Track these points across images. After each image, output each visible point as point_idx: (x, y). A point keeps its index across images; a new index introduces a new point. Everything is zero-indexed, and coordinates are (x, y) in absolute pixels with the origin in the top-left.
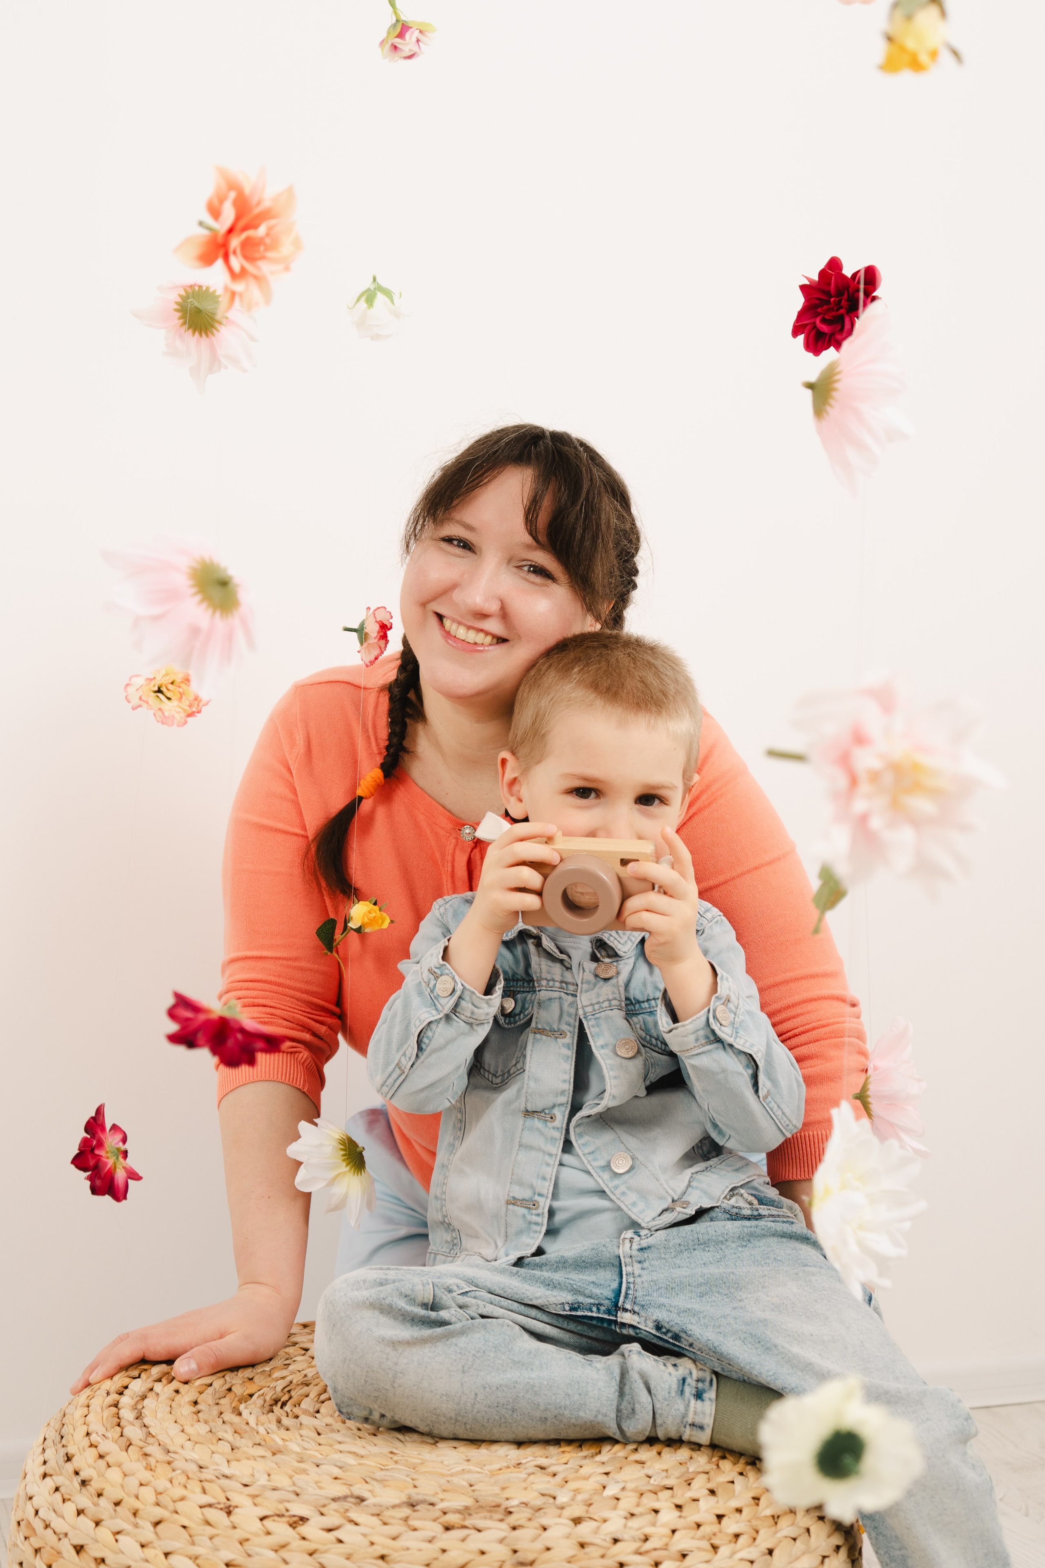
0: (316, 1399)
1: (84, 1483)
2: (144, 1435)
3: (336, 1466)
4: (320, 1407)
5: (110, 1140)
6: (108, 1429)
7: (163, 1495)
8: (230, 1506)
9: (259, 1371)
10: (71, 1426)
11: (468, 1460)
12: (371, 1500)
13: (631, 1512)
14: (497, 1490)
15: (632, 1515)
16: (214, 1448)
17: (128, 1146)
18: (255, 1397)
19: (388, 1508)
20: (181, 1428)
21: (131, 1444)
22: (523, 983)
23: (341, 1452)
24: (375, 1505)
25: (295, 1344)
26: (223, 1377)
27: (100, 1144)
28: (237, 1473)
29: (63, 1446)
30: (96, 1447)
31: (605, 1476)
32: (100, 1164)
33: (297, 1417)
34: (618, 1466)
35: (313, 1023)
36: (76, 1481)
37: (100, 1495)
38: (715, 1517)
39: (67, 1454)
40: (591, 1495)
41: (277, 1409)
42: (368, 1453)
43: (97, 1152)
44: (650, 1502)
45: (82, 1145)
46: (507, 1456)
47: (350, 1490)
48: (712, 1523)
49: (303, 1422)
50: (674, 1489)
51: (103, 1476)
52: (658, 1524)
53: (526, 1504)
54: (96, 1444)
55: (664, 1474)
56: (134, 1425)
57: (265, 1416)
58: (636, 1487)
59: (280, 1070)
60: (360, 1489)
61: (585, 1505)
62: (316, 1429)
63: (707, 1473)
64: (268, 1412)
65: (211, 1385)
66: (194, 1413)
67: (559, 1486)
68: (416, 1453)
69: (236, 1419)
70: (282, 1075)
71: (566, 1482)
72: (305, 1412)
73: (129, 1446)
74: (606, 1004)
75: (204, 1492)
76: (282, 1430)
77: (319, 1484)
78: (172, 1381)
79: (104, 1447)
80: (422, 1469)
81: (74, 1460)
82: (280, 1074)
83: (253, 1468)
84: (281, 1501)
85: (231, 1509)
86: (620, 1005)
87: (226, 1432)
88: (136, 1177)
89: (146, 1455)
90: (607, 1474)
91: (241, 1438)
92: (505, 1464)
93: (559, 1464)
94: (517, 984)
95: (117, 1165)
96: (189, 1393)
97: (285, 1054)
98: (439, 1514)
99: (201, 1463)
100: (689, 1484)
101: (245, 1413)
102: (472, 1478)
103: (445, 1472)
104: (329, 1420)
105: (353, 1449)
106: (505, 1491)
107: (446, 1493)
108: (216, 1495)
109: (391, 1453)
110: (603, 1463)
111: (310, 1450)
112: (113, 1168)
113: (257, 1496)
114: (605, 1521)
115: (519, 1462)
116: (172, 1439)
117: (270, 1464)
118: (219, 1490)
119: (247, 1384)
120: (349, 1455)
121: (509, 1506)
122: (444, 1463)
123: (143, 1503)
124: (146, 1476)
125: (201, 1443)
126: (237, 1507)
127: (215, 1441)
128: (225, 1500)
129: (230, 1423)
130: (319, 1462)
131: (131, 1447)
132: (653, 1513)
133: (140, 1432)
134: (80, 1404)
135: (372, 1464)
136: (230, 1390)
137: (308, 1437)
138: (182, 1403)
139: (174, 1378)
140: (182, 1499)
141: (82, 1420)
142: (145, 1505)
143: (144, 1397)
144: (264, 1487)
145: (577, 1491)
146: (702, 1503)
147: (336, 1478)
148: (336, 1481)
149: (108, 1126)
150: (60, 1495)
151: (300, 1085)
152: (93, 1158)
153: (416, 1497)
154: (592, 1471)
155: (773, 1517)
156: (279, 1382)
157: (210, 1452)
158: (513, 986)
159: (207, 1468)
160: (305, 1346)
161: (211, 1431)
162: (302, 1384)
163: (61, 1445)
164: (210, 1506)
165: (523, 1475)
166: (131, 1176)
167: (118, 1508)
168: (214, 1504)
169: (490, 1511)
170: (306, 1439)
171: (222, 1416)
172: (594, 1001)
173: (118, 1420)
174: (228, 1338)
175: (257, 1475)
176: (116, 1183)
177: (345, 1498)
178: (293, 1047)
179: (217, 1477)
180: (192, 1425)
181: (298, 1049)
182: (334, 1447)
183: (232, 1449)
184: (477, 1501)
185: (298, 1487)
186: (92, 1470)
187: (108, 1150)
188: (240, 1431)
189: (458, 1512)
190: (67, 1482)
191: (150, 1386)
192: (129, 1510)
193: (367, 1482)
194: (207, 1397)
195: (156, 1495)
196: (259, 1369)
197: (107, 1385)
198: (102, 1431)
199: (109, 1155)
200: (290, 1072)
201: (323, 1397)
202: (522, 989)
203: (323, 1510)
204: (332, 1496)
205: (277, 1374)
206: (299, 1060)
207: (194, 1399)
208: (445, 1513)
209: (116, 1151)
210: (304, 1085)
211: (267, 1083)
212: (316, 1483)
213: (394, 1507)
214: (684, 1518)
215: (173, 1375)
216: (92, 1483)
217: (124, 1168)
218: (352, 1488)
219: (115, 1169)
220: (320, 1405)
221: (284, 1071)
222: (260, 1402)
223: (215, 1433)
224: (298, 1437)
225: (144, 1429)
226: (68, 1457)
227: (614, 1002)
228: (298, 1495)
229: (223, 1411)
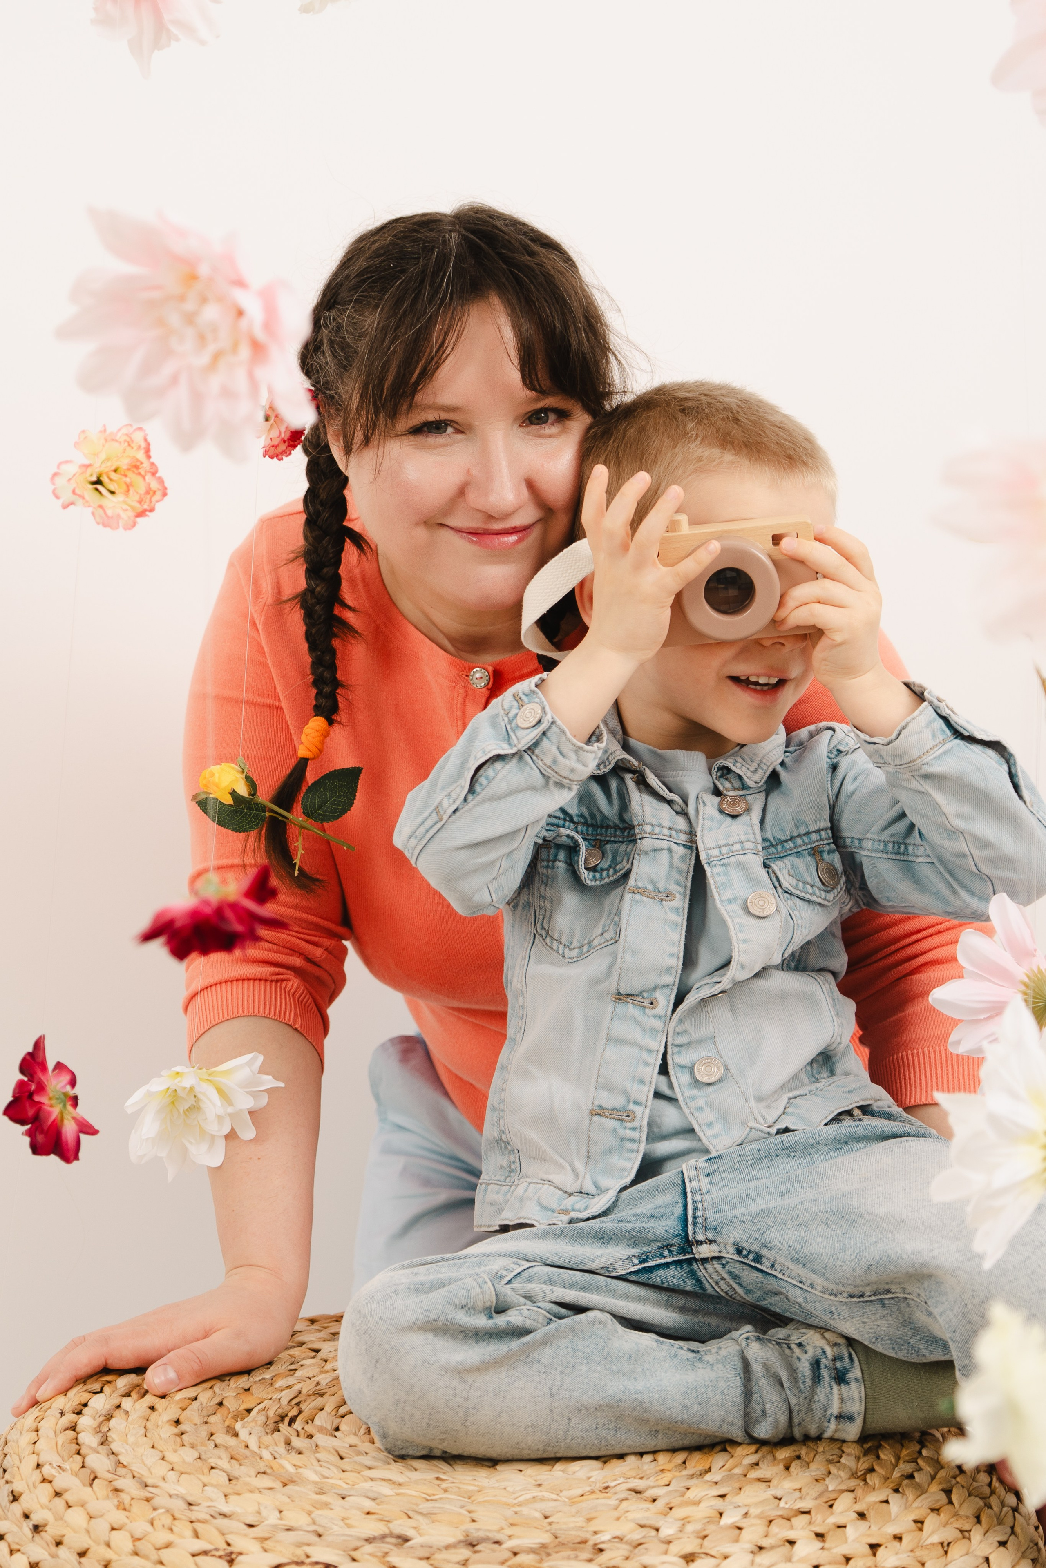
0: (333, 1413)
1: (36, 1529)
2: (113, 1464)
3: (367, 1497)
4: (340, 1423)
5: (54, 1082)
6: (66, 1458)
7: (142, 1541)
8: (232, 1553)
9: (257, 1379)
10: (15, 1457)
11: (539, 1485)
12: (417, 1541)
13: (759, 1544)
14: (580, 1521)
15: (761, 1548)
16: (205, 1479)
17: (77, 1091)
18: (254, 1413)
19: (440, 1550)
20: (160, 1455)
21: (95, 1478)
22: (615, 831)
23: (372, 1479)
24: (422, 1546)
25: (301, 1344)
26: (211, 1387)
27: (41, 1088)
28: (238, 1510)
29: (7, 1482)
30: (51, 1482)
31: (721, 1499)
32: (42, 1114)
33: (311, 1437)
34: (737, 1485)
35: (303, 944)
36: (27, 1526)
37: (58, 1544)
38: (868, 1547)
39: (12, 1492)
40: (704, 1524)
41: (284, 1427)
42: (408, 1480)
43: (37, 1098)
44: (781, 1531)
45: (17, 1091)
46: (589, 1478)
47: (389, 1528)
48: (864, 1556)
49: (319, 1443)
50: (813, 1513)
51: (62, 1519)
52: (795, 1559)
53: (620, 1539)
54: (50, 1479)
55: (797, 1494)
56: (98, 1453)
57: (269, 1436)
58: (762, 1512)
59: (262, 1003)
60: (401, 1527)
61: (698, 1537)
62: (337, 1451)
63: (853, 1491)
64: (273, 1432)
65: (196, 1399)
66: (177, 1435)
67: (661, 1513)
68: (471, 1478)
69: (232, 1441)
70: (264, 1008)
71: (671, 1509)
72: (321, 1430)
73: (93, 1480)
74: (737, 847)
75: (197, 1535)
76: (293, 1453)
77: (347, 1521)
78: (144, 1395)
79: (60, 1482)
80: (480, 1498)
81: (22, 1499)
82: (262, 1007)
83: (259, 1504)
84: (299, 1545)
85: (234, 1556)
86: (756, 848)
87: (220, 1458)
88: (92, 1131)
89: (116, 1490)
90: (722, 1496)
91: (241, 1465)
92: (588, 1489)
93: (658, 1486)
94: (606, 832)
95: (65, 1115)
96: (167, 1411)
97: (268, 984)
98: (509, 1554)
99: (191, 1499)
100: (831, 1506)
101: (243, 1434)
102: (548, 1507)
103: (511, 1501)
104: (353, 1440)
105: (387, 1474)
106: (591, 1523)
107: (514, 1528)
108: (212, 1539)
109: (438, 1478)
110: (716, 1483)
111: (331, 1478)
112: (59, 1118)
113: (266, 1539)
114: (726, 1558)
115: (606, 1485)
116: (149, 1469)
117: (281, 1497)
118: (215, 1534)
119: (242, 1397)
120: (383, 1483)
121: (599, 1541)
122: (508, 1489)
123: (116, 1553)
124: (119, 1517)
125: (189, 1474)
126: (241, 1554)
127: (206, 1471)
128: (225, 1546)
129: (224, 1446)
130: (345, 1493)
131: (96, 1480)
132: (787, 1544)
133: (108, 1461)
134: (26, 1428)
135: (414, 1493)
136: (221, 1404)
137: (327, 1462)
138: (160, 1423)
139: (147, 1392)
140: (168, 1546)
141: (30, 1448)
142: (119, 1555)
143: (109, 1417)
144: (274, 1526)
145: (686, 1521)
146: (849, 1530)
147: (368, 1513)
148: (368, 1516)
149: (51, 1065)
150: (6, 1546)
151: (289, 1020)
152: (32, 1106)
153: (475, 1535)
154: (703, 1494)
155: (942, 1544)
156: (284, 1392)
157: (202, 1485)
158: (601, 835)
159: (199, 1504)
160: (315, 1346)
161: (199, 1458)
162: (314, 1394)
163: (4, 1481)
164: (205, 1553)
165: (613, 1502)
166: (84, 1129)
167: (83, 1560)
168: (210, 1551)
169: (575, 1550)
170: (325, 1464)
171: (213, 1437)
172: (722, 842)
173: (78, 1447)
174: (214, 1338)
175: (264, 1513)
176: (64, 1138)
177: (383, 1537)
178: (278, 974)
179: (212, 1516)
180: (175, 1451)
181: (285, 976)
182: (362, 1473)
183: (230, 1480)
184: (556, 1537)
185: (320, 1526)
186: (46, 1511)
187: (51, 1095)
188: (237, 1456)
189: (533, 1551)
190: (15, 1529)
191: (116, 1402)
192: (98, 1561)
193: (409, 1517)
194: (193, 1414)
195: (134, 1541)
196: (257, 1377)
197: (61, 1402)
198: (56, 1460)
199: (53, 1102)
200: (276, 1004)
201: (342, 1410)
202: (613, 839)
203: (355, 1554)
204: (365, 1536)
205: (280, 1383)
206: (287, 990)
207: (175, 1418)
208: (515, 1554)
209: (62, 1096)
210: (295, 1021)
211: (246, 1019)
212: (343, 1519)
213: (447, 1547)
214: (829, 1549)
215: (145, 1387)
216: (47, 1528)
217: (74, 1118)
218: (391, 1525)
219: (62, 1120)
220: (339, 1420)
221: (268, 1003)
222: (261, 1419)
223: (205, 1460)
224: (315, 1463)
225: (112, 1457)
226: (14, 1496)
227: (749, 845)
228: (320, 1536)
229: (214, 1432)
